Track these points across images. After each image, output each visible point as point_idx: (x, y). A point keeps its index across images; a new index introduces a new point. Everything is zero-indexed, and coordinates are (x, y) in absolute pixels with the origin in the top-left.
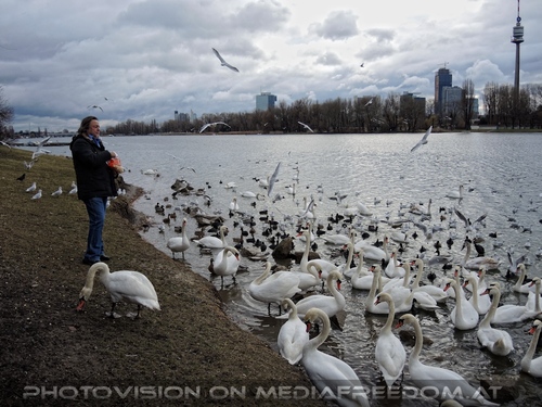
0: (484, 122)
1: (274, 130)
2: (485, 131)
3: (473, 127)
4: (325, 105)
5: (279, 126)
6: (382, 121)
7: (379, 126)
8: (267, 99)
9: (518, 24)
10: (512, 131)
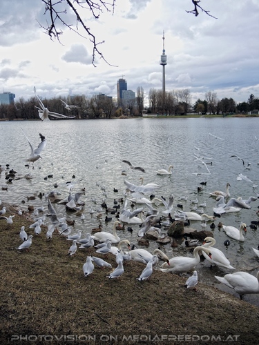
0: (150, 111)
1: (17, 118)
2: (151, 117)
3: (144, 115)
4: (51, 101)
5: (20, 115)
6: (90, 111)
7: (88, 114)
8: (8, 96)
9: (164, 54)
10: (166, 117)
